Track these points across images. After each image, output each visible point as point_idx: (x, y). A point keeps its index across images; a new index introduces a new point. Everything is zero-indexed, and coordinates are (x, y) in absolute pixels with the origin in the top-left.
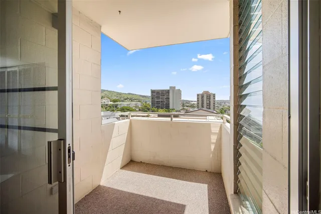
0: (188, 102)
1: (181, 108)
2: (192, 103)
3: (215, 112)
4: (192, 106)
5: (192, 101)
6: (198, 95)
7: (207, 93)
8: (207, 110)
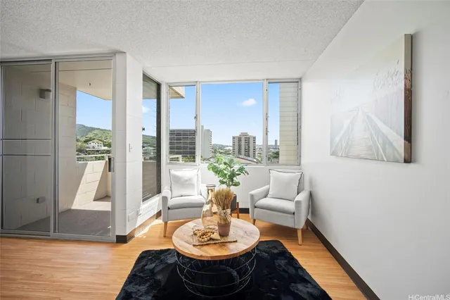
0: (222, 147)
1: (211, 155)
2: (227, 148)
3: (255, 160)
4: (227, 153)
5: (227, 146)
6: (234, 138)
7: (245, 135)
8: (246, 158)
